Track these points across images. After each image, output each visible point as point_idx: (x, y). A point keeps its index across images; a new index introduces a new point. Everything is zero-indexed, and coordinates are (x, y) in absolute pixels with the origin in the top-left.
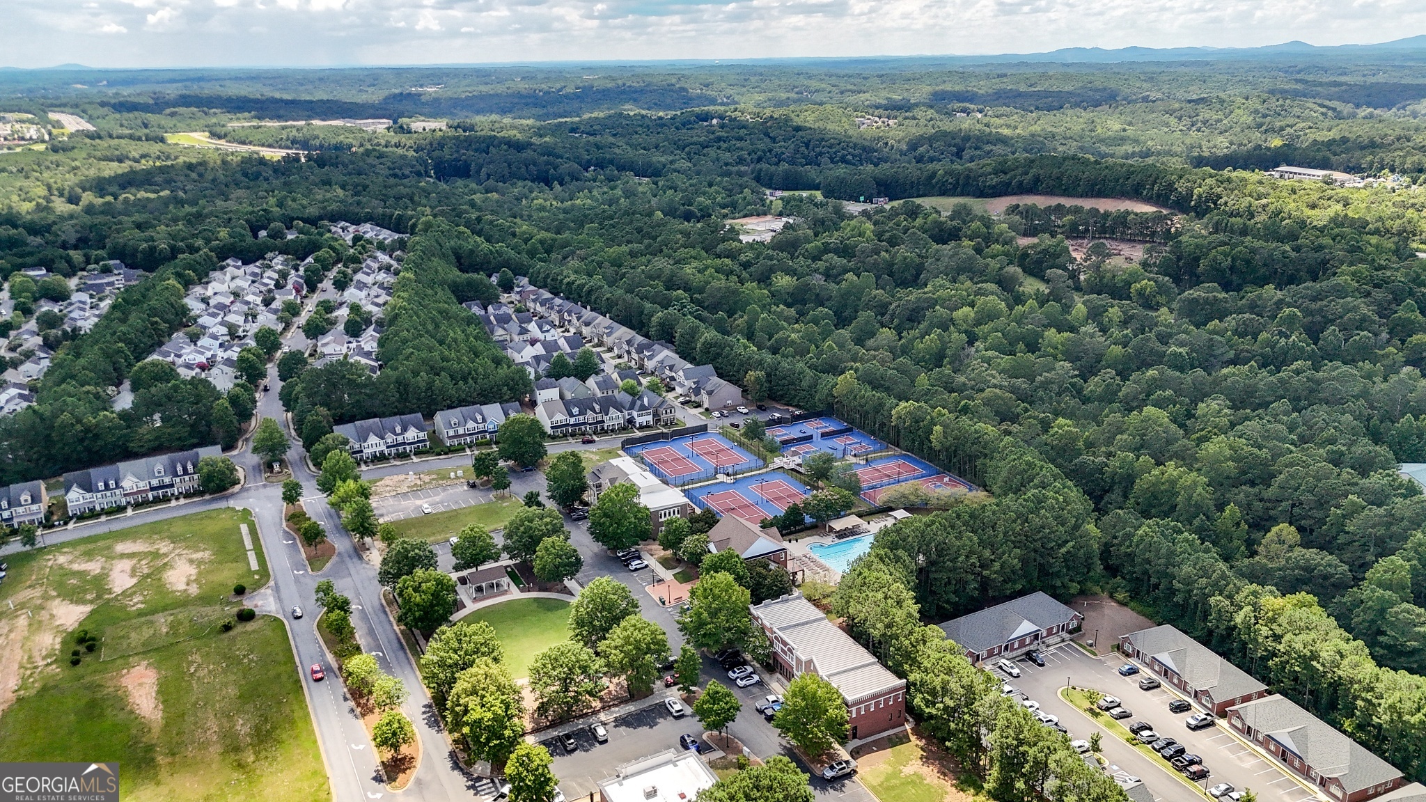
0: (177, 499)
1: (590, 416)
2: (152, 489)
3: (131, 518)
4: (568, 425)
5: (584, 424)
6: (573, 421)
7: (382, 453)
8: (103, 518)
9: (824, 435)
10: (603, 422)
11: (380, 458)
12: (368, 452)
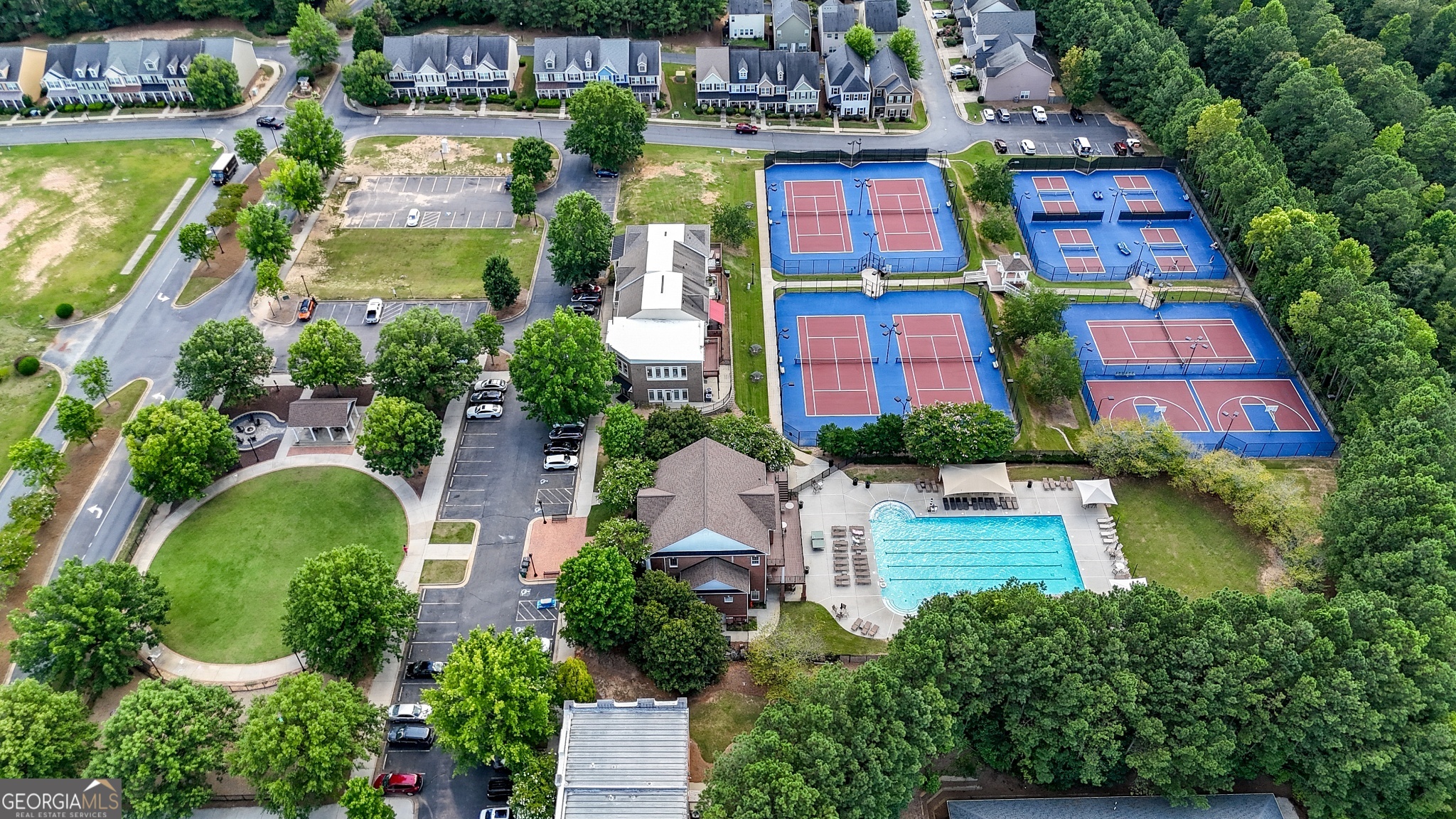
0: (173, 107)
1: (765, 86)
2: (145, 87)
3: (117, 124)
4: (726, 94)
5: (753, 96)
6: (735, 88)
7: (442, 91)
8: (84, 117)
9: (1125, 216)
10: (784, 98)
11: (437, 98)
12: (423, 86)
